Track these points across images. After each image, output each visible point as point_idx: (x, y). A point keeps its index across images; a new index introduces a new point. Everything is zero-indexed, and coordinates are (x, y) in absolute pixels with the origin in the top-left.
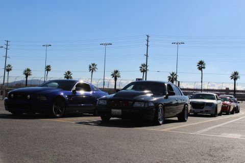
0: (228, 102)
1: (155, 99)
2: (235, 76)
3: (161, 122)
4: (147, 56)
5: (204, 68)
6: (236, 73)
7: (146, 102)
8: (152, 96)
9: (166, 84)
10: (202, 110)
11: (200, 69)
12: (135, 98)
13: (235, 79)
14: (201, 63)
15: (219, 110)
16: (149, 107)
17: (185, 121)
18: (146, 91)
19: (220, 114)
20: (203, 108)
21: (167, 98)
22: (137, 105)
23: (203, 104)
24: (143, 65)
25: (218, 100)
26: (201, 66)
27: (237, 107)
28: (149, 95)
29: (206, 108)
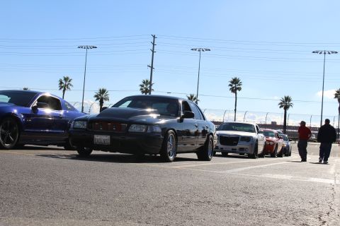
0: (274, 139)
1: (163, 121)
2: (286, 104)
3: (171, 158)
4: (152, 68)
5: (240, 89)
6: (287, 99)
7: (149, 124)
8: (158, 118)
9: (181, 102)
10: (234, 147)
11: (234, 90)
12: (131, 119)
13: (286, 108)
14: (235, 81)
15: (261, 149)
16: (153, 132)
17: (209, 160)
18: (149, 110)
19: (261, 156)
20: (236, 144)
21: (181, 121)
22: (134, 128)
23: (237, 138)
24: (146, 83)
25: (259, 132)
26: (235, 85)
27: (288, 146)
28: (154, 116)
29: (240, 145)
